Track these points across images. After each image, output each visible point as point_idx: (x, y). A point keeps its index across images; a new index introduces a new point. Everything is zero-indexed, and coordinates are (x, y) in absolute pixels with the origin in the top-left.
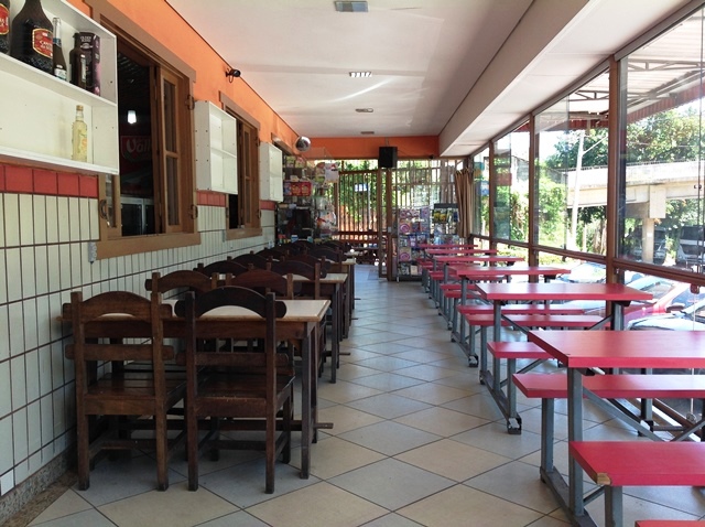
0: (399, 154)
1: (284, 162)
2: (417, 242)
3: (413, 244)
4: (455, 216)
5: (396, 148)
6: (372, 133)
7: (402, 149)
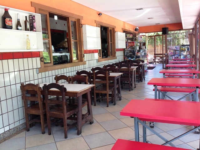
0: (169, 30)
1: (126, 36)
2: (175, 58)
3: (173, 58)
4: (188, 49)
5: (168, 28)
6: (159, 24)
7: (170, 28)
